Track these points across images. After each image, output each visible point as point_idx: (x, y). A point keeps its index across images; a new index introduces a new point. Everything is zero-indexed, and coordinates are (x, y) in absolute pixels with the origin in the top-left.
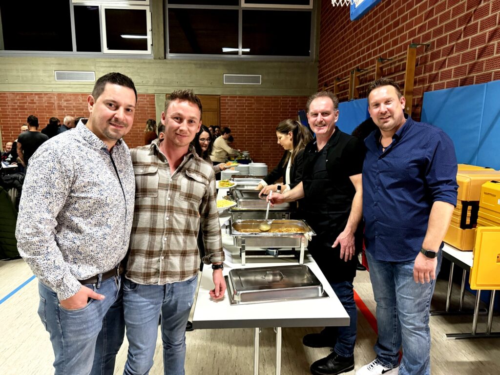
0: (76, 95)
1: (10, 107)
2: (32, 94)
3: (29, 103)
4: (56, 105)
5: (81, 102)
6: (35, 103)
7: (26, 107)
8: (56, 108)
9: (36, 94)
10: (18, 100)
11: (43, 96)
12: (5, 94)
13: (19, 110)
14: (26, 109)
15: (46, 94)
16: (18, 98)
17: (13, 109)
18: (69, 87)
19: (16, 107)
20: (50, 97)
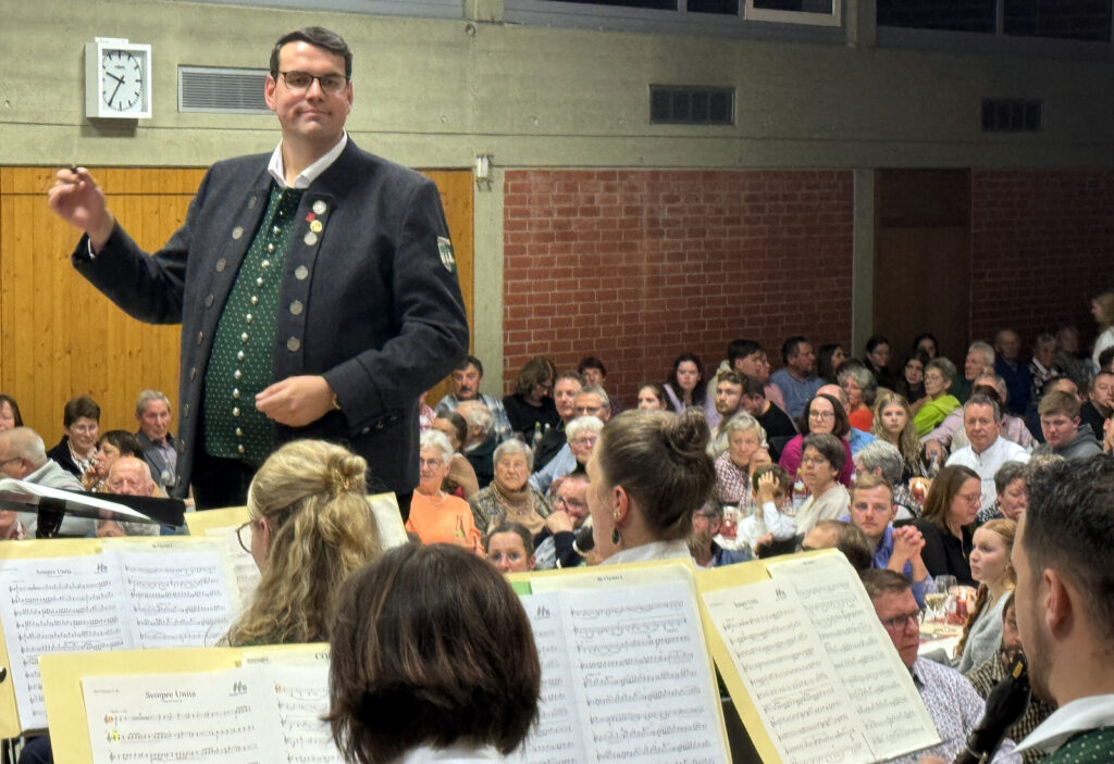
0: (690, 176)
1: (534, 231)
2: (589, 175)
3: (585, 212)
4: (645, 216)
5: (702, 203)
6: (594, 212)
7: (573, 228)
8: (645, 229)
9: (607, 176)
10: (558, 199)
11: (616, 182)
12: (524, 174)
13: (558, 243)
15: (624, 175)
16: (556, 193)
17: (540, 237)
19: (550, 230)
20: (633, 188)
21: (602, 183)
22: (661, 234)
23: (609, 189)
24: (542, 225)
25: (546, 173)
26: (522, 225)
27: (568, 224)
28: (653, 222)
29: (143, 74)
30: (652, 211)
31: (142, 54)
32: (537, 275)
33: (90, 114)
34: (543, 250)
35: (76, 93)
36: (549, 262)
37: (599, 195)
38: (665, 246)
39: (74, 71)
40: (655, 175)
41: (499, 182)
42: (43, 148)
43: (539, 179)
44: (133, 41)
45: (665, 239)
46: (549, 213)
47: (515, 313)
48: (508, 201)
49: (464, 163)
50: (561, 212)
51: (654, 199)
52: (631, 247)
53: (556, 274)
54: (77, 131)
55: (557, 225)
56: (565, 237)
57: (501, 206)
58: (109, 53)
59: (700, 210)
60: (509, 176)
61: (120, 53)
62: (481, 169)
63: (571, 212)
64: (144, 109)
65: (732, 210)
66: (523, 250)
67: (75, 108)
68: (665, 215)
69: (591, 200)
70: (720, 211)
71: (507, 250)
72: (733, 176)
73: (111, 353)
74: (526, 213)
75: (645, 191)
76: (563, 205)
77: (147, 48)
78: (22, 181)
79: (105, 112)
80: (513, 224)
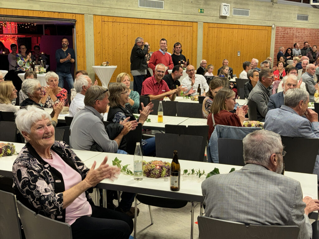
0: (302, 29)
1: (280, 36)
2: (288, 28)
5: (303, 33)
6: (287, 34)
7: (285, 36)
9: (290, 28)
10: (283, 32)
12: (279, 27)
13: (282, 39)
14: (284, 38)
15: (292, 28)
16: (283, 31)
17: (280, 38)
18: (300, 24)
19: (282, 36)
20: (294, 31)
21: (289, 30)
22: (296, 38)
23: (290, 30)
24: (281, 36)
25: (282, 27)
26: (278, 36)
27: (284, 36)
28: (296, 36)
29: (228, 9)
30: (296, 34)
31: (228, 6)
32: (280, 43)
33: (221, 15)
34: (280, 40)
35: (219, 11)
36: (281, 41)
37: (289, 31)
38: (297, 40)
39: (219, 8)
40: (297, 28)
41: (275, 29)
42: (214, 20)
43: (281, 28)
44: (227, 4)
45: (297, 39)
46: (282, 34)
47: (276, 49)
48: (276, 31)
49: (271, 25)
50: (284, 34)
51: (296, 32)
52: (293, 40)
53: (282, 43)
54: (219, 18)
55: (283, 36)
56: (283, 38)
57: (275, 32)
58: (224, 5)
59: (303, 34)
60: (277, 28)
61: (225, 5)
62: (273, 27)
63: (285, 34)
64: (228, 14)
65: (307, 35)
66: (277, 39)
67: (219, 14)
68: (297, 35)
69: (287, 32)
70: (305, 35)
71: (276, 39)
72: (307, 29)
73: (222, 52)
74: (278, 34)
75: (295, 31)
76: (284, 33)
77: (229, 5)
78: (211, 25)
79: (223, 15)
80: (277, 35)
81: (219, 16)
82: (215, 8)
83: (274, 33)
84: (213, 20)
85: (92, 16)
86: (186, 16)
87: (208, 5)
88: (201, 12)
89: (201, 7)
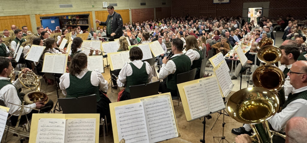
0: (143, 9)
7: (136, 13)
10: (135, 11)
18: (143, 7)
20: (140, 10)
21: (138, 10)
24: (134, 13)
25: (134, 9)
29: (106, 4)
32: (134, 16)
35: (102, 6)
38: (142, 14)
39: (102, 4)
49: (128, 9)
52: (140, 14)
58: (104, 3)
59: (144, 11)
60: (131, 10)
65: (146, 11)
68: (142, 12)
71: (132, 15)
72: (146, 9)
77: (107, 2)
78: (99, 12)
79: (104, 7)
80: (132, 13)
81: (102, 8)
82: (100, 4)
83: (130, 12)
84: (99, 10)
85: (34, 15)
86: (86, 9)
87: (97, 3)
88: (93, 7)
89: (93, 4)
